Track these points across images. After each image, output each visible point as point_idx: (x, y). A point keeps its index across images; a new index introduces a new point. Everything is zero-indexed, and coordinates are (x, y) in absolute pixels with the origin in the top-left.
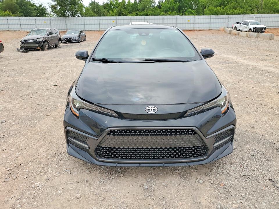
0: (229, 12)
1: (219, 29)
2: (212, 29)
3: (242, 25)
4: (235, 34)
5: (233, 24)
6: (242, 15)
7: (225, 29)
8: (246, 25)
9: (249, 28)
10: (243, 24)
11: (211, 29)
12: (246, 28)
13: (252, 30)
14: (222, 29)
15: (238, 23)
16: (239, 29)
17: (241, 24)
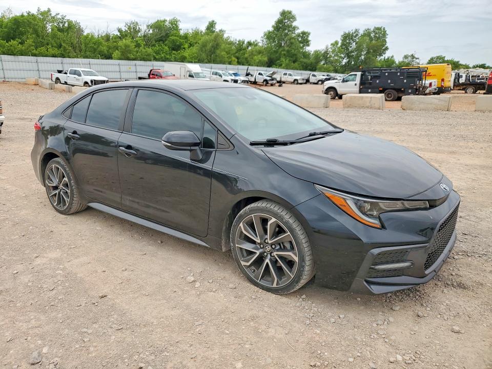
0: (34, 51)
1: (24, 80)
2: (10, 80)
3: (68, 75)
4: (64, 90)
5: (50, 73)
6: (59, 58)
7: (39, 82)
8: (76, 76)
9: (83, 82)
10: (70, 73)
11: (7, 80)
12: (78, 80)
13: (90, 84)
14: (33, 80)
15: (60, 72)
16: (65, 82)
17: (66, 73)
